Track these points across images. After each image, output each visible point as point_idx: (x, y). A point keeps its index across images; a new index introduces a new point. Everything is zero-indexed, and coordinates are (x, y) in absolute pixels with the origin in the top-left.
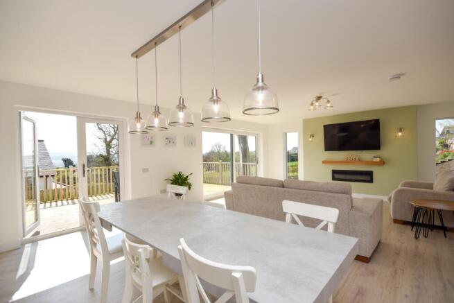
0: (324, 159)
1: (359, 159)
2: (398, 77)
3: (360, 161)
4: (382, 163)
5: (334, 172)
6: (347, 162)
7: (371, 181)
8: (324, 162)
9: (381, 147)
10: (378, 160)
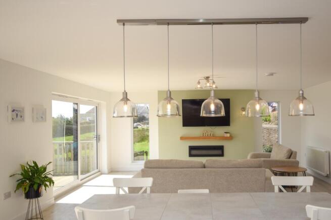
0: (181, 135)
1: (213, 135)
2: (272, 74)
3: (214, 137)
4: (231, 138)
5: (191, 148)
6: (204, 138)
7: (222, 155)
8: (182, 138)
9: (231, 124)
10: (228, 135)
